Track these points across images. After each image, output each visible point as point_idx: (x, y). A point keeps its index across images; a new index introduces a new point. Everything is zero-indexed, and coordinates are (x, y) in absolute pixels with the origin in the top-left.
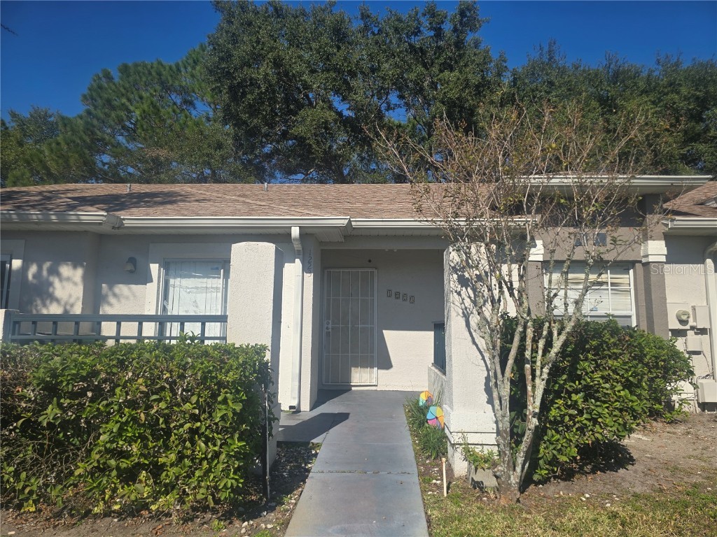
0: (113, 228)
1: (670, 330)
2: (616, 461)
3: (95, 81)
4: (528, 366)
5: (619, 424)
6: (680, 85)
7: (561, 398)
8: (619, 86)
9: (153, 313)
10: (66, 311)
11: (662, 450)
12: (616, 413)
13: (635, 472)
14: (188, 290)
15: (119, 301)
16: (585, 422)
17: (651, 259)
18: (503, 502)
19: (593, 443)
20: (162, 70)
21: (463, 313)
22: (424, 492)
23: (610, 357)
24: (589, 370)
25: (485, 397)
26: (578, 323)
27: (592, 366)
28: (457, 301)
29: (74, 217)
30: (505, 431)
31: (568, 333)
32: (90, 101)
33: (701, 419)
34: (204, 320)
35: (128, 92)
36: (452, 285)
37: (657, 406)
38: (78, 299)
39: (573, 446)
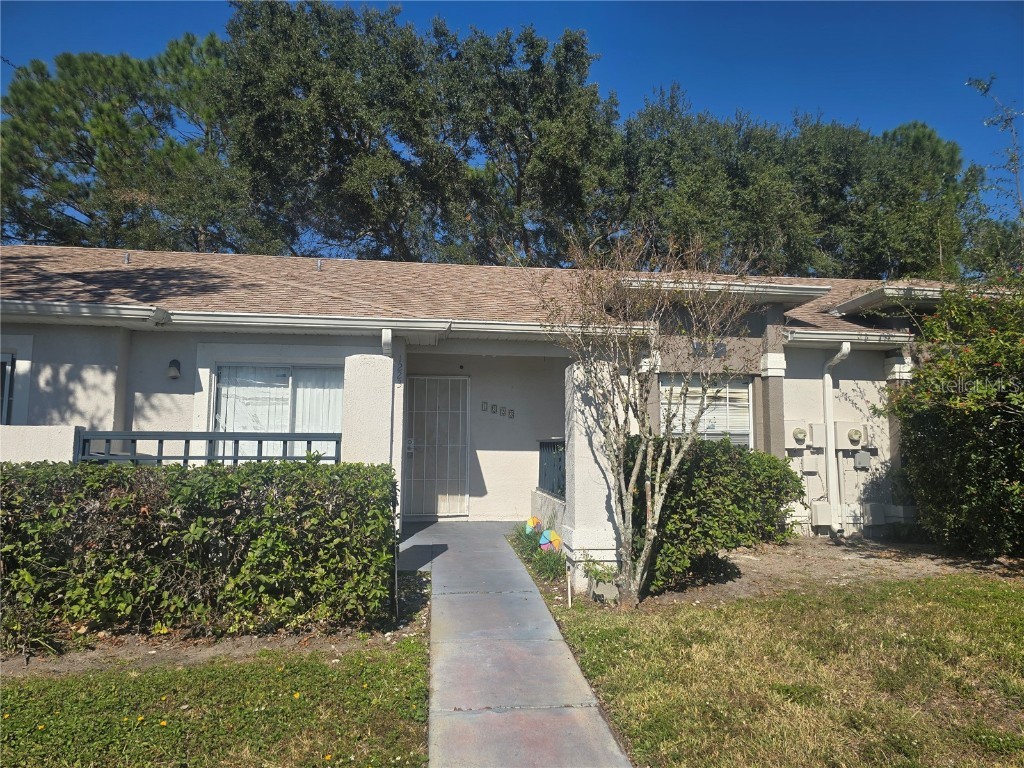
0: (157, 324)
1: (787, 449)
2: (725, 575)
3: (19, 77)
4: (648, 483)
5: (728, 536)
6: (819, 153)
7: (676, 513)
8: (750, 154)
9: (204, 429)
10: (93, 427)
11: (768, 567)
12: (726, 526)
13: (742, 583)
14: (246, 402)
15: (158, 414)
16: (698, 534)
17: (770, 373)
18: (623, 608)
19: (704, 555)
20: (130, 70)
21: (586, 432)
22: (548, 605)
23: (722, 474)
24: (703, 486)
25: (606, 515)
26: (694, 443)
27: (705, 483)
28: (579, 420)
29: (112, 311)
30: (628, 543)
31: (685, 451)
32: (13, 108)
33: (814, 542)
34: (260, 438)
35: (75, 97)
36: (576, 405)
37: (769, 528)
38: (109, 411)
39: (686, 557)
